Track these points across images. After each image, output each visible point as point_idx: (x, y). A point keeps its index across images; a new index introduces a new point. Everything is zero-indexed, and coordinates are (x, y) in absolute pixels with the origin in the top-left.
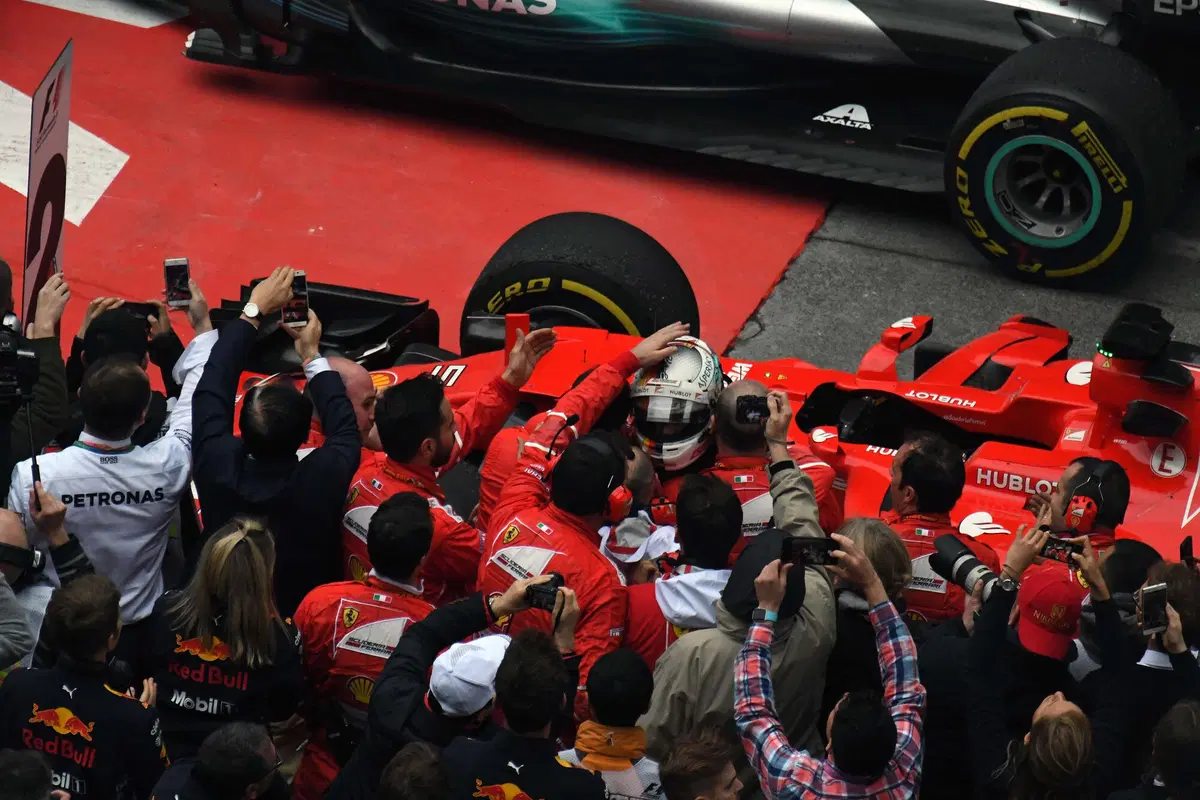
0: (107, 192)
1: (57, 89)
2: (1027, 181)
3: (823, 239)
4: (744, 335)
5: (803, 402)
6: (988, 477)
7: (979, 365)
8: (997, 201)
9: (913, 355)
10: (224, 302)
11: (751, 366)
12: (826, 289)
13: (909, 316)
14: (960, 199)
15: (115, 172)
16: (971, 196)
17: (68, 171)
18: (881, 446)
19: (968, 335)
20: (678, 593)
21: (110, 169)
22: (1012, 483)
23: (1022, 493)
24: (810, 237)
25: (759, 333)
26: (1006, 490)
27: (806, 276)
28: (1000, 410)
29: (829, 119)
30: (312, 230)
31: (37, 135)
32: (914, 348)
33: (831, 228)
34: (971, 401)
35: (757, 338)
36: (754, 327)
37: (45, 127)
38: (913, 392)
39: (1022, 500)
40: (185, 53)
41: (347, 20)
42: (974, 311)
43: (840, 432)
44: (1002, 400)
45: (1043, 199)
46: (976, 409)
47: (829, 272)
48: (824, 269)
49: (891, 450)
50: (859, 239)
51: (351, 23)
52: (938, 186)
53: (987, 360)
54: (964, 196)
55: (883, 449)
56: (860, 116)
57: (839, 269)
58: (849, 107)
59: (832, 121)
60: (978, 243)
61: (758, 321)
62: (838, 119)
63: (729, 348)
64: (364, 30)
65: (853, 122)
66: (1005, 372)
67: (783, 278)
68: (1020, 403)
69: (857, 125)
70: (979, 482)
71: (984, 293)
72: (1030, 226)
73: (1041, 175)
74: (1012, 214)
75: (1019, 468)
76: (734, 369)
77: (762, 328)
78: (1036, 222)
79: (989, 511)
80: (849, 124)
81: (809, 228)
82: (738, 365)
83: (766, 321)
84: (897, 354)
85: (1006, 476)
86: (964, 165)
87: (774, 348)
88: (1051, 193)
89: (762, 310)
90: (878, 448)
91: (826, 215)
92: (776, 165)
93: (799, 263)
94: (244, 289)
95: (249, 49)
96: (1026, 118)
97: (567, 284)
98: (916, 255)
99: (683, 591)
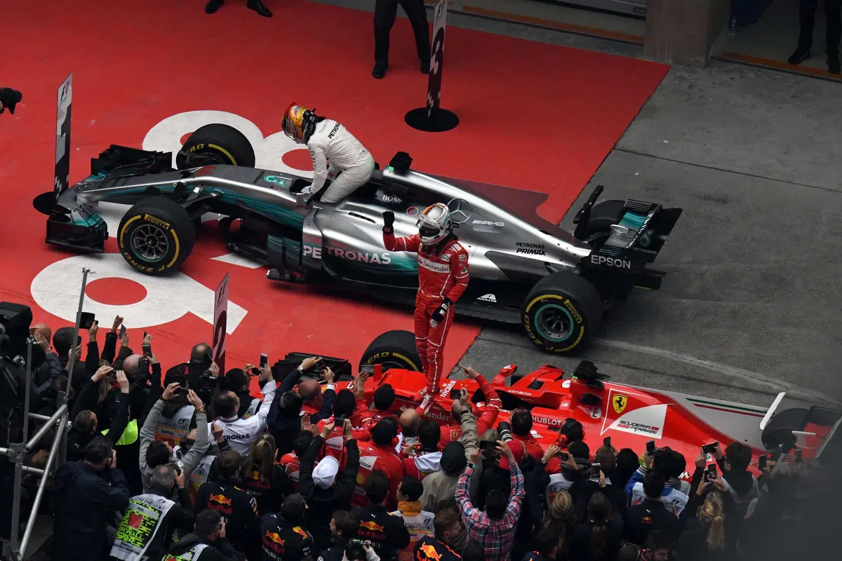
0: (240, 323)
1: (224, 289)
2: (549, 319)
3: (480, 339)
4: (453, 371)
6: (536, 419)
7: (532, 381)
8: (539, 326)
9: (511, 378)
10: (279, 361)
11: (456, 382)
12: (481, 356)
13: (509, 365)
14: (526, 326)
15: (243, 317)
16: (530, 325)
19: (528, 371)
20: (422, 462)
21: (241, 316)
22: (544, 421)
23: (547, 424)
24: (476, 338)
26: (542, 423)
27: (474, 352)
28: (540, 395)
29: (482, 299)
30: (309, 336)
31: (217, 305)
32: (511, 375)
33: (483, 335)
34: (530, 393)
36: (457, 368)
37: (219, 302)
38: (510, 390)
39: (547, 426)
40: (267, 277)
41: (321, 266)
42: (531, 363)
44: (540, 393)
45: (554, 325)
46: (531, 396)
47: (482, 350)
48: (480, 349)
50: (492, 339)
51: (322, 268)
52: (519, 321)
53: (535, 380)
54: (528, 325)
56: (493, 298)
57: (486, 349)
58: (489, 295)
60: (532, 340)
62: (485, 299)
63: (449, 375)
64: (327, 269)
65: (490, 300)
66: (541, 384)
67: (466, 353)
68: (546, 394)
69: (492, 301)
70: (533, 420)
72: (550, 335)
73: (553, 318)
74: (544, 331)
75: (544, 416)
76: (450, 383)
78: (552, 333)
79: (538, 430)
81: (476, 335)
82: (451, 381)
84: (505, 378)
85: (542, 418)
86: (528, 315)
88: (557, 324)
91: (482, 331)
92: (464, 314)
93: (473, 347)
94: (286, 356)
95: (288, 276)
96: (548, 299)
97: (394, 354)
98: (511, 345)
99: (423, 460)
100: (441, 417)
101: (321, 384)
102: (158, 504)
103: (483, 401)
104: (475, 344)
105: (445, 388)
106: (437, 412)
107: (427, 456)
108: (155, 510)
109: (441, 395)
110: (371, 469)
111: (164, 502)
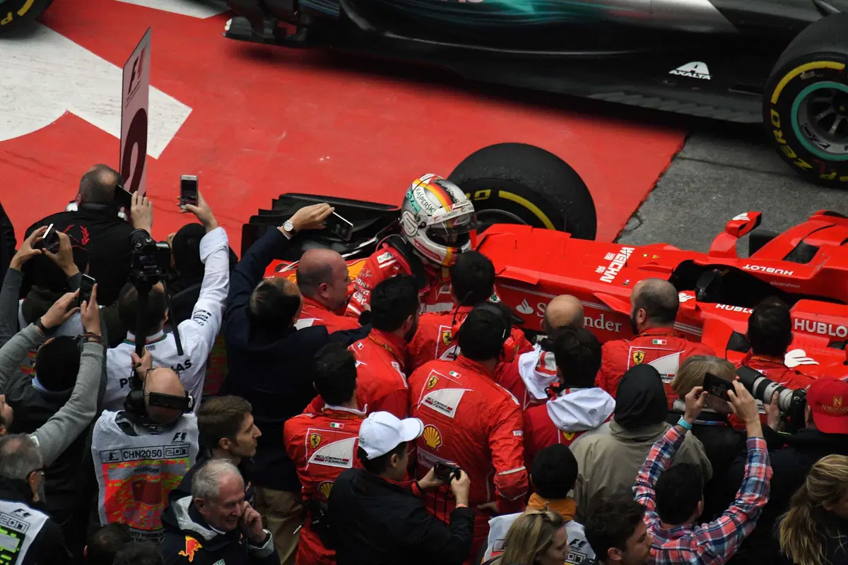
0: (177, 135)
1: (140, 63)
2: (822, 115)
3: (684, 159)
4: (629, 227)
5: (671, 274)
6: (802, 325)
7: (795, 245)
8: (802, 132)
9: (748, 239)
10: (260, 211)
11: (633, 249)
12: (686, 194)
13: (744, 212)
14: (775, 132)
15: (182, 121)
16: (782, 129)
17: (148, 120)
18: (727, 304)
19: (786, 225)
20: (563, 409)
21: (178, 119)
22: (819, 328)
23: (826, 335)
24: (674, 157)
25: (639, 225)
26: (815, 333)
27: (672, 185)
28: (811, 276)
29: (680, 73)
30: (322, 159)
31: (126, 96)
32: (749, 234)
33: (688, 151)
34: (789, 271)
35: (638, 229)
36: (635, 222)
37: (132, 89)
38: (748, 265)
39: (827, 340)
40: (224, 35)
41: (338, 9)
42: (790, 208)
43: (697, 294)
44: (810, 271)
45: (834, 127)
46: (792, 277)
47: (688, 182)
48: (684, 180)
49: (733, 307)
50: (710, 159)
51: (342, 11)
52: (759, 119)
53: (801, 242)
54: (778, 130)
55: (728, 306)
56: (701, 70)
57: (695, 179)
58: (694, 64)
59: (682, 74)
60: (790, 162)
61: (638, 218)
62: (687, 72)
63: (618, 237)
64: (351, 16)
65: (697, 74)
66: (813, 250)
67: (655, 187)
68: (824, 272)
69: (700, 76)
70: (796, 328)
71: (798, 194)
72: (826, 147)
73: (830, 111)
74: (813, 139)
75: (821, 317)
76: (621, 251)
77: (641, 222)
78: (829, 144)
79: (803, 349)
80: (694, 76)
81: (672, 152)
82: (623, 248)
83: (643, 217)
84: (736, 239)
85: (815, 323)
86: (776, 107)
87: (650, 236)
88: (840, 124)
89: (640, 210)
90: (724, 305)
91: (685, 141)
92: (662, 109)
93: (667, 176)
94: (274, 201)
95: (270, 31)
96: (816, 71)
97: (502, 194)
98: (748, 169)
99: (567, 407)
100: (603, 324)
101: (348, 259)
102: (15, 519)
103: (691, 289)
104: (671, 171)
105: (609, 262)
106: (594, 314)
107: (573, 395)
108: (10, 532)
109: (603, 279)
110: (452, 415)
111: (26, 514)
